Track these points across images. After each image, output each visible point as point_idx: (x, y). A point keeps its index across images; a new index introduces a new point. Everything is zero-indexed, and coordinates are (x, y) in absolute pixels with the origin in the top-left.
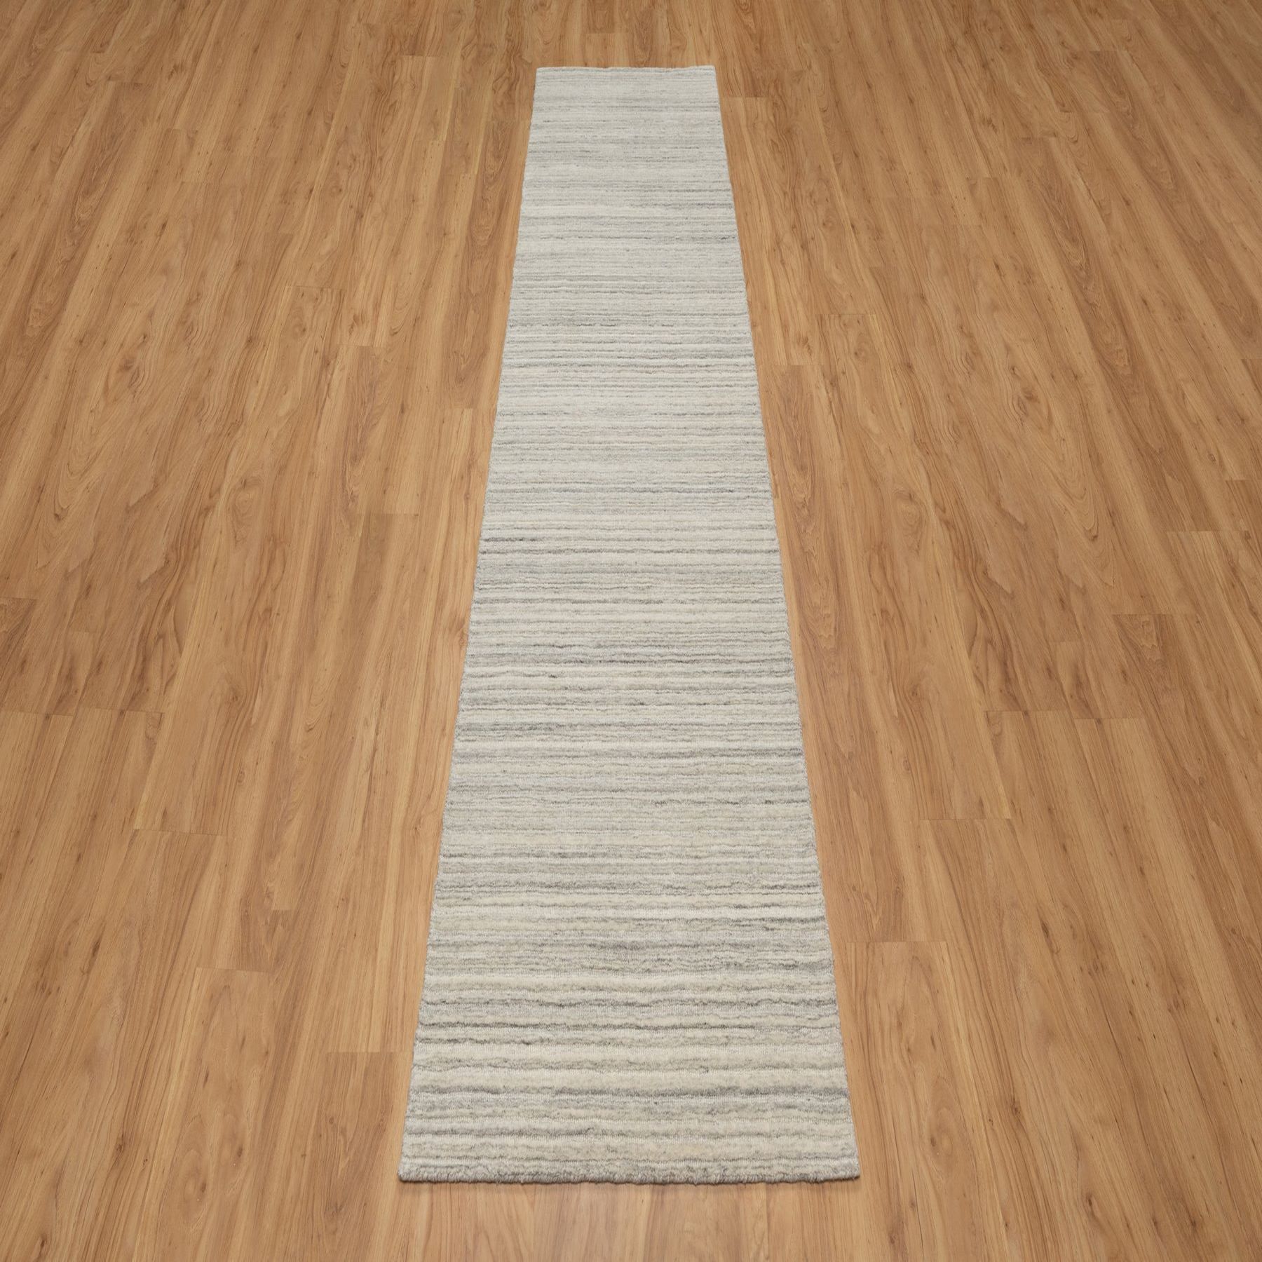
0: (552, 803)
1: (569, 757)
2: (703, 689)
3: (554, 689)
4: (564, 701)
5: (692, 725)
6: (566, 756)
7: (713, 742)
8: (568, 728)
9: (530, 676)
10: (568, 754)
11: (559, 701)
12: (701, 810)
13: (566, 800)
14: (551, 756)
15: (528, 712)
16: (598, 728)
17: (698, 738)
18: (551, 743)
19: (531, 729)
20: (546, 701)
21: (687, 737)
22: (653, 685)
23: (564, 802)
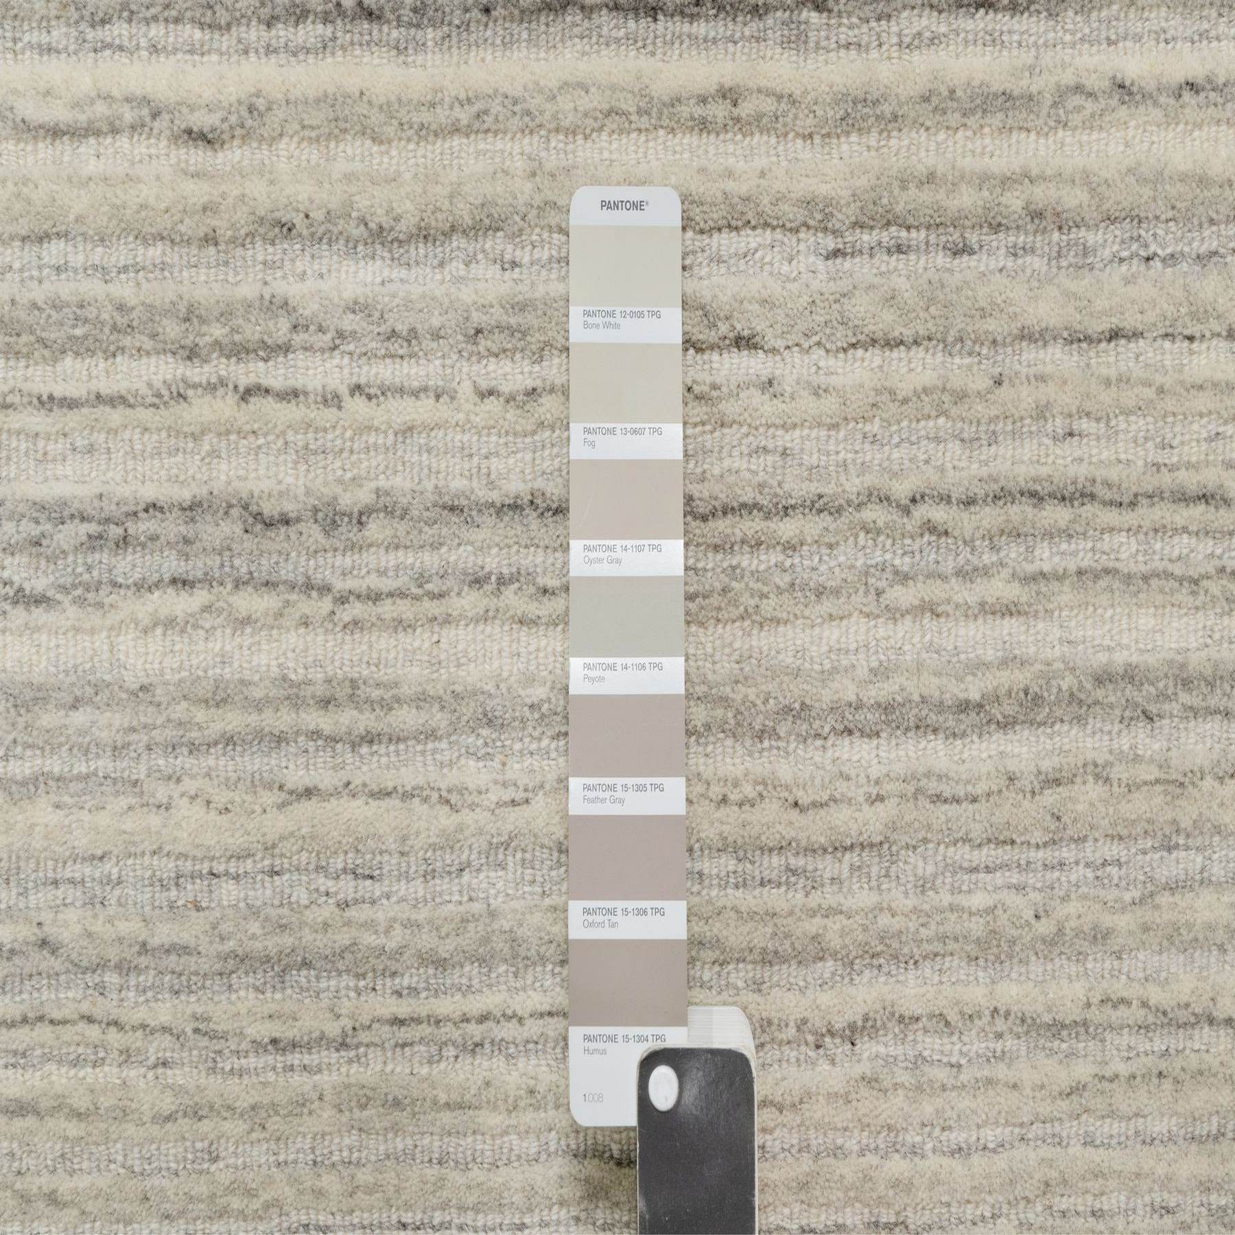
0: (258, 1046)
1: (333, 740)
2: (1111, 220)
3: (210, 239)
4: (280, 329)
5: (1036, 497)
6: (315, 734)
7: (1146, 620)
8: (314, 533)
9: (55, 132)
10: (324, 721)
11: (251, 332)
12: (1063, 1077)
13: (333, 1029)
14: (229, 740)
15: (73, 419)
16: (488, 530)
17: (1066, 594)
18: (224, 642)
19: (95, 541)
20: (172, 329)
21: (999, 588)
22: (808, 203)
23: (322, 1040)
